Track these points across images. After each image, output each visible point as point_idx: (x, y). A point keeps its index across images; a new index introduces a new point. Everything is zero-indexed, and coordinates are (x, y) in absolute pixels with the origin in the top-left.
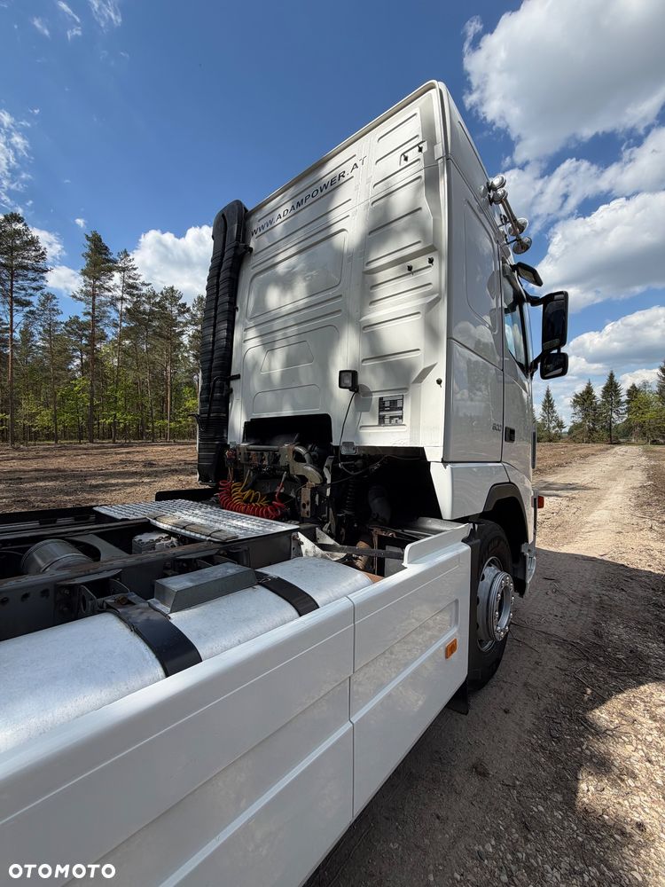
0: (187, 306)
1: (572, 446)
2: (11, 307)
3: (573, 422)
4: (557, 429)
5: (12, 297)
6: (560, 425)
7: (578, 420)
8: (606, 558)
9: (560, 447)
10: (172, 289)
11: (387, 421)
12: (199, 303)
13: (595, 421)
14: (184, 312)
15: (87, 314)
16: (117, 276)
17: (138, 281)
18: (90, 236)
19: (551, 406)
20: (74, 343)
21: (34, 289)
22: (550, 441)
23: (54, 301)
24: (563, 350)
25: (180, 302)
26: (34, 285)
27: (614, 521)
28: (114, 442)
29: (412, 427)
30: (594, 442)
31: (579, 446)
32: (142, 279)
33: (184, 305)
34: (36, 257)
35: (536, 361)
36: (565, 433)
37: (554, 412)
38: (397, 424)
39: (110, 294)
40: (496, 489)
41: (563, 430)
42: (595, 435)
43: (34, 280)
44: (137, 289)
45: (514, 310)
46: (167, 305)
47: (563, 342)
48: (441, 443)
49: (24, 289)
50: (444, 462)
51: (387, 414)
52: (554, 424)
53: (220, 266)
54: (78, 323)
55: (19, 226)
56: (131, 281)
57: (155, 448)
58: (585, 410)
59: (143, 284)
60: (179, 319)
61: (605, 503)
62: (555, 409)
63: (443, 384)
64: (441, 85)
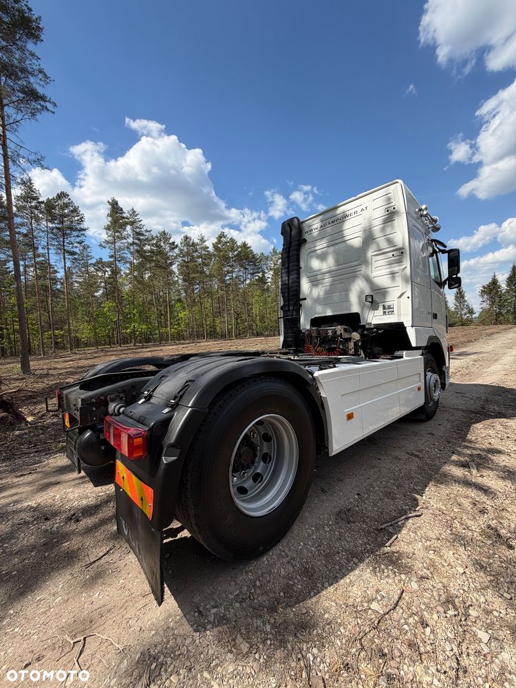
0: (176, 244)
1: (481, 328)
2: (64, 257)
3: (482, 308)
4: (468, 315)
5: (64, 250)
6: (471, 312)
7: (486, 305)
8: (493, 384)
9: (470, 330)
10: (164, 232)
11: (387, 313)
12: (185, 241)
13: (501, 306)
14: (173, 249)
15: (111, 257)
16: (129, 228)
17: (143, 230)
18: (111, 201)
19: (463, 297)
20: (101, 277)
21: (78, 243)
22: (463, 325)
23: (89, 249)
24: (459, 275)
25: (171, 241)
26: (78, 240)
27: (505, 370)
28: (135, 346)
29: (398, 315)
30: (501, 324)
31: (486, 327)
32: (145, 228)
33: (174, 243)
34: (78, 220)
35: (445, 281)
36: (475, 318)
37: (465, 301)
38: (391, 314)
39: (125, 241)
40: (431, 338)
41: (474, 316)
42: (502, 318)
43: (78, 236)
44: (143, 235)
45: (433, 256)
46: (162, 244)
47: (458, 272)
48: (411, 320)
49: (72, 244)
50: (412, 326)
51: (387, 311)
52: (465, 311)
53: (289, 248)
54: (102, 262)
55: (66, 200)
56: (138, 230)
57: (167, 348)
58: (492, 298)
59: (147, 231)
60: (171, 254)
61: (500, 362)
62: (466, 298)
63: (410, 298)
64: (400, 181)
